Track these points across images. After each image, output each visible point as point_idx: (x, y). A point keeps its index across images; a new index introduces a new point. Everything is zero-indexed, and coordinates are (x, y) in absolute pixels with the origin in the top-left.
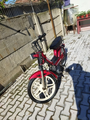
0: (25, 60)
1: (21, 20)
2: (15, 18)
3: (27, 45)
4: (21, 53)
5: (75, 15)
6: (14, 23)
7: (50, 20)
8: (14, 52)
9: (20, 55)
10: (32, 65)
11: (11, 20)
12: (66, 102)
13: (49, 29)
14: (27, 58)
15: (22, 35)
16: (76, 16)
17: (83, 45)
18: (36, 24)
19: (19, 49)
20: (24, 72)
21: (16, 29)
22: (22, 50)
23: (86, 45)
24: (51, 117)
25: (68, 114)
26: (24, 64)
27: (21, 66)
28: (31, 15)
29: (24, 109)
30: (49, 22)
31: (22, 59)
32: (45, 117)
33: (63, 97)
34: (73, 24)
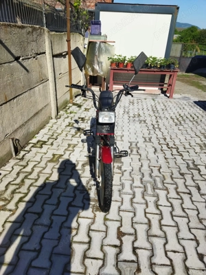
0: (20, 127)
1: (25, 35)
2: (16, 26)
3: (27, 93)
4: (15, 109)
5: (109, 59)
6: (14, 38)
7: (67, 54)
8: (4, 104)
9: (13, 114)
10: (30, 142)
11: (9, 29)
12: (134, 204)
13: (62, 72)
14: (23, 125)
15: (22, 68)
16: (111, 60)
17: (126, 116)
18: (45, 53)
19: (14, 98)
20: (16, 155)
21: (13, 52)
22: (17, 102)
23: (131, 118)
24: (119, 229)
25: (146, 221)
26: (17, 136)
27: (13, 139)
28: (41, 32)
29: (52, 226)
30: (64, 56)
31: (14, 124)
32: (106, 232)
33: (127, 198)
34: (102, 73)
